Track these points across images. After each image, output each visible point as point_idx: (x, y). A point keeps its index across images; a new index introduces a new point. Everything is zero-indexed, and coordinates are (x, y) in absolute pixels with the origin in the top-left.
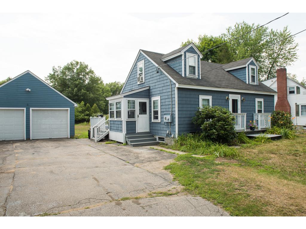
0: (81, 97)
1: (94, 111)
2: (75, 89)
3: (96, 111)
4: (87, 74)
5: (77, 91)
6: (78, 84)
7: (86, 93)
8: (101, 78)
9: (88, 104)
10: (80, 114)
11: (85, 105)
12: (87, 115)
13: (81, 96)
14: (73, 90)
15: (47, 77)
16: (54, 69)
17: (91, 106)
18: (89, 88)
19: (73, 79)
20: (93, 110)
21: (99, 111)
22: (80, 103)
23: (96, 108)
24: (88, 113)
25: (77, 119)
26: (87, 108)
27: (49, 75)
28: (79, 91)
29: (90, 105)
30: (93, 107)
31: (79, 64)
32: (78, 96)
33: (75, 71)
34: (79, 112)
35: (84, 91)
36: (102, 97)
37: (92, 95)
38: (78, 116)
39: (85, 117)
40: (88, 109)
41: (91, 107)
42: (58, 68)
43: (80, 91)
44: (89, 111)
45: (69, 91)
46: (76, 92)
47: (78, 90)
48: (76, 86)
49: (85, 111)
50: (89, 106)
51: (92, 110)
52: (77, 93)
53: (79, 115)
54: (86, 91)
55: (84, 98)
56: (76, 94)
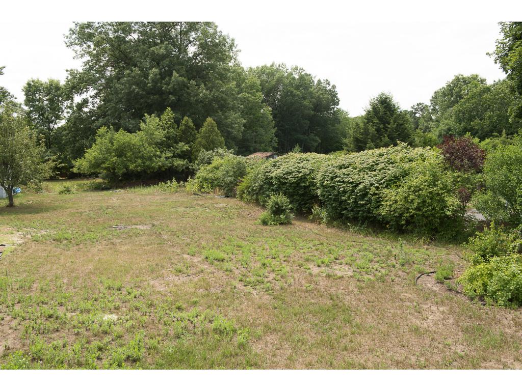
0: (171, 96)
1: (204, 141)
2: (154, 70)
3: (213, 142)
4: (193, 26)
5: (158, 76)
6: (164, 57)
7: (184, 86)
8: (235, 43)
9: (186, 118)
10: (158, 153)
11: (177, 122)
12: (183, 155)
13: (170, 93)
14: (146, 76)
15: (68, 33)
17: (198, 125)
18: (195, 72)
19: (147, 39)
20: (203, 137)
21: (221, 143)
22: (162, 114)
23: (211, 131)
24: (187, 147)
25: (149, 167)
26: (184, 132)
27: (73, 26)
28: (165, 78)
29: (193, 121)
30: (203, 130)
32: (160, 92)
34: (157, 144)
35: (181, 79)
36: (236, 99)
37: (203, 92)
38: (150, 158)
39: (176, 163)
40: (186, 136)
41: (197, 129)
43: (167, 79)
44: (188, 143)
45: (134, 77)
46: (154, 81)
47: (161, 74)
48: (157, 60)
49: (177, 143)
50: (191, 124)
51: (199, 139)
52: (157, 83)
53: (156, 156)
54: (185, 80)
55: (179, 100)
56: (154, 86)
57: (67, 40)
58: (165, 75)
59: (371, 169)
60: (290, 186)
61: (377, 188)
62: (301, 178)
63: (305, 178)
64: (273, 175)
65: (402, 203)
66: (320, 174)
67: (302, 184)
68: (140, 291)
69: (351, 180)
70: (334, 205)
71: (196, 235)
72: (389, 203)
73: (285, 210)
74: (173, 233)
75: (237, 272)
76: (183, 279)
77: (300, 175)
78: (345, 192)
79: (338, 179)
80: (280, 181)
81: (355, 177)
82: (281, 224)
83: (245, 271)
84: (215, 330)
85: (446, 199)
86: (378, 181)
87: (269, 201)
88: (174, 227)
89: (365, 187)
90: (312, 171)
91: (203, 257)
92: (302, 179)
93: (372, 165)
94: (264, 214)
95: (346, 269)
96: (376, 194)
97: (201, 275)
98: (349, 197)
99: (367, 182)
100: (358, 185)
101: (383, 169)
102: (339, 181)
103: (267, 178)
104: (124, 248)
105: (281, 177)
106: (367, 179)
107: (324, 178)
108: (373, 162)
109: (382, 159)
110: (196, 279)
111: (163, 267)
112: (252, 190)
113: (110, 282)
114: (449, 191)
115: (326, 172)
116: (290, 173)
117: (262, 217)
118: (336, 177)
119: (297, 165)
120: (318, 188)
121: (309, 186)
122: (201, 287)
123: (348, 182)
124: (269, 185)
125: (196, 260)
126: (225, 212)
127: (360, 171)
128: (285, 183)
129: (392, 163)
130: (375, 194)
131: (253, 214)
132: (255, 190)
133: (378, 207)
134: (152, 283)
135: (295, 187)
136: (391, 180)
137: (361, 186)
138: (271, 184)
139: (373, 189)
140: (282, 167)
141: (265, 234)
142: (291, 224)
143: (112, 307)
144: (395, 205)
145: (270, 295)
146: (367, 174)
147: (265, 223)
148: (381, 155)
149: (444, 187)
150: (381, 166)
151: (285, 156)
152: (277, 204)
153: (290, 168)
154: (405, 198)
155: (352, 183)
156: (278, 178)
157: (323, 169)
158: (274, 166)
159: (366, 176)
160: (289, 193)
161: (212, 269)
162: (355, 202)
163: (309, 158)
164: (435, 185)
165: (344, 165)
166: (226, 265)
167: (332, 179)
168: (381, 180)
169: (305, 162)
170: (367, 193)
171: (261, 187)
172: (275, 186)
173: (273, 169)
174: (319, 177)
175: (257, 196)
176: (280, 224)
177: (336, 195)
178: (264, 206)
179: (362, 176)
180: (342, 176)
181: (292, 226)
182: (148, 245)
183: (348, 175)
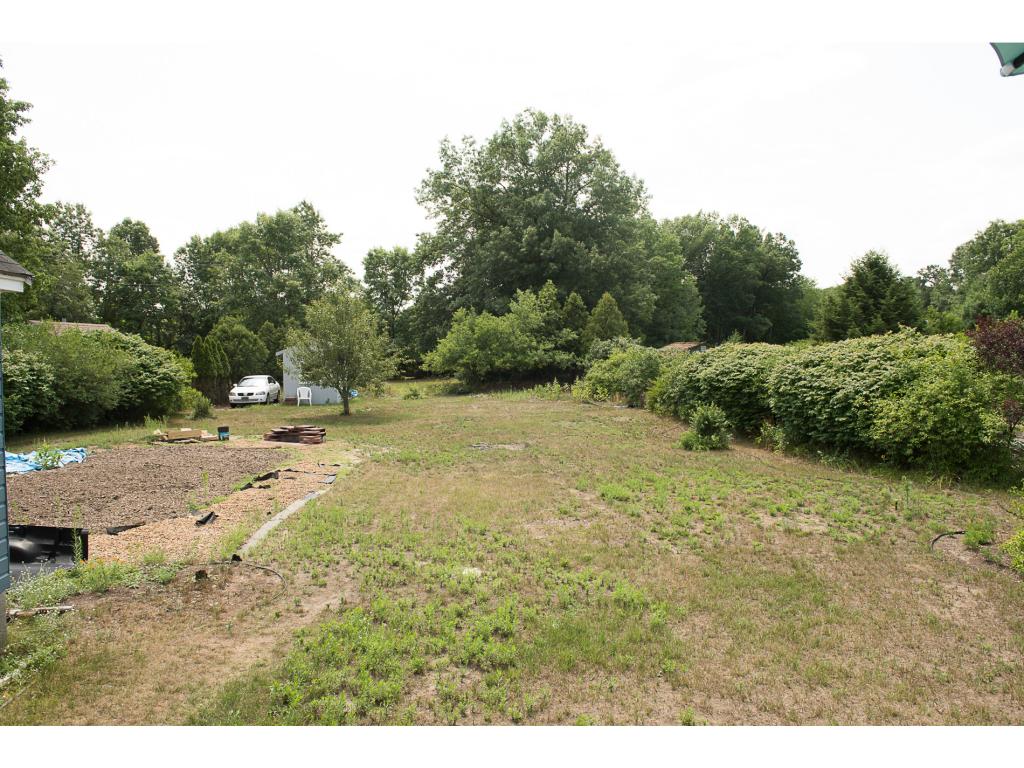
0: (551, 264)
1: (598, 327)
2: (530, 228)
3: (611, 328)
4: (584, 165)
5: (536, 237)
6: (544, 210)
7: (570, 248)
8: (645, 186)
9: (573, 294)
10: (534, 344)
11: (561, 299)
12: (568, 347)
13: (551, 260)
14: (519, 237)
15: (419, 187)
16: (444, 151)
17: (590, 304)
18: (586, 229)
19: (521, 188)
20: (596, 321)
21: (623, 329)
22: (540, 289)
23: (608, 312)
24: (574, 335)
25: (521, 363)
26: (569, 314)
27: (426, 176)
28: (544, 239)
29: (584, 299)
30: (597, 310)
31: (550, 123)
32: (538, 260)
33: (533, 154)
34: (532, 331)
35: (564, 239)
36: (644, 265)
37: (595, 256)
38: (523, 351)
39: (558, 358)
40: (573, 319)
41: (589, 309)
42: (460, 146)
43: (547, 241)
44: (575, 329)
45: (502, 240)
46: (530, 244)
47: (539, 233)
48: (533, 215)
49: (560, 329)
50: (580, 302)
51: (592, 323)
52: (533, 247)
53: (531, 348)
54: (572, 241)
55: (562, 270)
56: (530, 252)
57: (418, 195)
58: (545, 235)
59: (856, 367)
60: (726, 393)
61: (867, 397)
62: (744, 381)
63: (751, 380)
64: (701, 375)
65: (908, 421)
66: (774, 375)
67: (746, 390)
68: (511, 537)
69: (824, 385)
70: (795, 422)
71: (587, 462)
72: (885, 421)
73: (718, 427)
74: (554, 457)
75: (647, 518)
76: (570, 524)
77: (743, 375)
78: (813, 403)
79: (802, 383)
80: (711, 385)
81: (831, 381)
82: (713, 449)
83: (660, 518)
84: (617, 601)
85: (982, 416)
86: (868, 388)
87: (695, 415)
88: (555, 448)
89: (846, 396)
90: (761, 370)
91: (598, 494)
92: (747, 382)
93: (858, 363)
94: (688, 433)
95: (817, 521)
96: (864, 407)
97: (595, 521)
98: (820, 411)
99: (850, 389)
100: (834, 392)
101: (876, 367)
102: (804, 386)
103: (691, 381)
104: (488, 476)
105: (712, 379)
106: (850, 384)
107: (780, 381)
108: (859, 357)
109: (874, 353)
110: (588, 525)
111: (541, 505)
112: (669, 397)
113: (469, 523)
114: (986, 404)
115: (783, 372)
116: (727, 374)
117: (683, 438)
118: (800, 379)
119: (737, 361)
120: (770, 396)
121: (756, 393)
122: (595, 538)
123: (819, 388)
124: (691, 391)
125: (587, 497)
126: (628, 429)
127: (838, 371)
128: (719, 388)
129: (891, 359)
130: (862, 407)
131: (669, 433)
132: (673, 398)
133: (868, 427)
134: (526, 527)
135: (734, 394)
136: (888, 386)
137: (840, 394)
138: (698, 389)
139: (859, 399)
140: (714, 364)
141: (688, 464)
142: (728, 449)
143: (474, 558)
144: (895, 425)
145: (698, 555)
146: (850, 375)
147: (688, 446)
148: (872, 347)
149: (979, 398)
150: (873, 363)
151: (718, 348)
152: (707, 419)
153: (727, 366)
154: (913, 413)
155: (825, 389)
156: (709, 381)
157: (778, 367)
158: (703, 362)
159: (848, 379)
160: (725, 402)
161: (610, 512)
162: (830, 418)
163: (756, 351)
164: (963, 395)
165: (812, 361)
166: (632, 507)
167: (793, 382)
168: (872, 385)
169: (750, 357)
170: (849, 406)
171: (682, 394)
172: (704, 392)
173: (700, 368)
174: (772, 379)
175: (677, 405)
176: (711, 449)
177: (800, 408)
178: (686, 422)
179: (841, 378)
180: (809, 378)
181: (730, 453)
182: (520, 473)
183: (819, 377)
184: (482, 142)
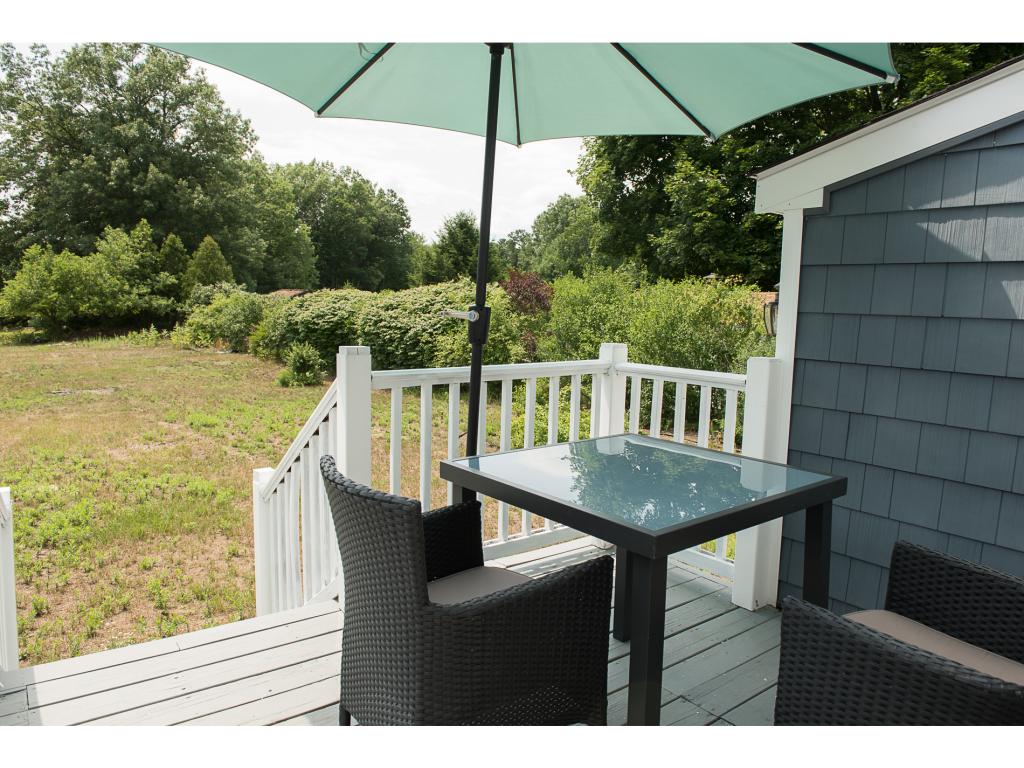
0: (147, 201)
1: (199, 272)
2: (119, 160)
3: (213, 273)
4: (184, 98)
5: (127, 171)
6: (135, 141)
7: (168, 187)
8: (252, 126)
9: (171, 236)
10: (127, 287)
11: (158, 241)
12: (167, 292)
13: (146, 197)
14: (107, 170)
16: (7, 58)
17: (191, 247)
18: (185, 166)
19: (107, 117)
20: (199, 265)
21: (227, 274)
22: (134, 228)
23: (211, 256)
24: (172, 280)
25: (111, 309)
26: (167, 257)
28: (137, 174)
29: (183, 241)
30: (198, 254)
32: (132, 197)
33: (123, 77)
34: (123, 274)
35: (161, 176)
36: (253, 210)
37: (199, 197)
38: (114, 295)
39: (155, 304)
40: (173, 263)
41: (190, 253)
42: (28, 54)
43: (140, 175)
44: (174, 272)
45: (86, 170)
46: (120, 178)
47: (131, 166)
48: (124, 146)
49: (157, 273)
50: (179, 244)
51: (192, 266)
52: (124, 182)
53: (123, 292)
54: (170, 178)
55: (160, 207)
56: (120, 186)
58: (137, 169)
59: (425, 310)
60: (322, 334)
61: (431, 334)
62: (337, 323)
63: (343, 323)
64: (299, 319)
65: (460, 353)
66: (361, 317)
67: (339, 332)
68: (90, 461)
69: (399, 325)
70: (379, 359)
71: (181, 400)
72: (444, 353)
73: (313, 365)
74: (146, 398)
75: (231, 437)
76: (153, 446)
77: (336, 318)
78: (392, 340)
79: (383, 323)
80: (308, 328)
81: (404, 321)
82: (308, 385)
83: (242, 436)
84: (190, 493)
85: (509, 347)
86: (432, 326)
87: (291, 354)
88: (148, 391)
89: (416, 334)
90: (352, 313)
91: (187, 423)
92: (340, 324)
93: (426, 306)
94: (284, 371)
96: (430, 342)
97: (180, 444)
98: (397, 347)
99: (419, 327)
100: (407, 331)
101: (440, 310)
102: (385, 326)
103: (290, 324)
104: (68, 416)
105: (309, 322)
106: (418, 324)
107: (366, 323)
108: (428, 301)
109: (438, 299)
110: (172, 447)
111: (126, 435)
112: (271, 340)
113: (47, 452)
114: (514, 339)
115: (368, 314)
116: (323, 317)
117: (280, 376)
118: (381, 321)
119: (331, 305)
120: (359, 337)
121: (348, 334)
122: (178, 454)
123: (396, 328)
124: (293, 332)
125: (175, 427)
126: (229, 371)
127: (411, 313)
128: (315, 331)
129: (450, 303)
130: (428, 342)
131: (270, 374)
132: (275, 341)
133: (432, 359)
134: (108, 452)
135: (329, 336)
136: (447, 325)
137: (411, 333)
138: (296, 332)
139: (426, 336)
140: (311, 308)
141: (282, 397)
142: (322, 385)
143: (51, 477)
144: (451, 356)
145: (271, 459)
146: (420, 317)
147: (285, 384)
148: (437, 293)
149: (509, 332)
150: (437, 306)
151: (316, 293)
152: (302, 357)
153: (322, 309)
154: (464, 346)
155: (400, 328)
156: (305, 323)
157: (364, 311)
158: (301, 306)
159: (418, 319)
160: (321, 343)
161: (196, 436)
162: (405, 353)
163: (349, 296)
164: (499, 331)
165: (391, 305)
166: (215, 431)
167: (376, 323)
168: (436, 324)
169: (342, 301)
170: (419, 341)
171: (283, 337)
172: (302, 334)
173: (299, 311)
174: (360, 322)
175: (276, 348)
176: (305, 385)
177: (382, 345)
178: (285, 364)
179: (412, 320)
180: (388, 319)
181: (323, 388)
182: (106, 412)
183: (396, 318)
184: (57, 55)
